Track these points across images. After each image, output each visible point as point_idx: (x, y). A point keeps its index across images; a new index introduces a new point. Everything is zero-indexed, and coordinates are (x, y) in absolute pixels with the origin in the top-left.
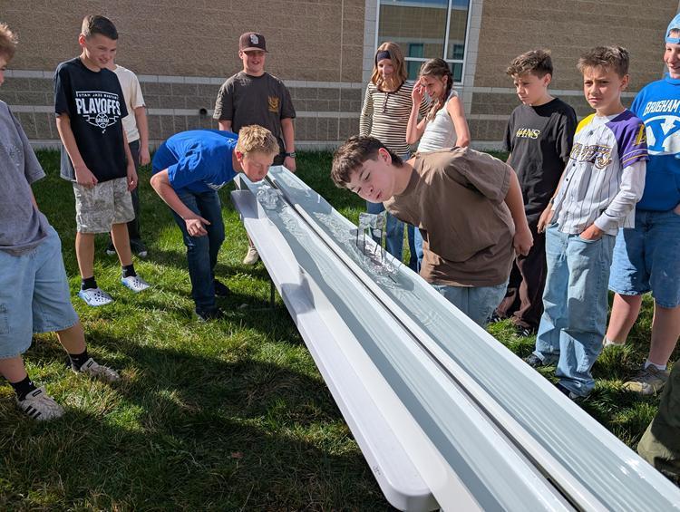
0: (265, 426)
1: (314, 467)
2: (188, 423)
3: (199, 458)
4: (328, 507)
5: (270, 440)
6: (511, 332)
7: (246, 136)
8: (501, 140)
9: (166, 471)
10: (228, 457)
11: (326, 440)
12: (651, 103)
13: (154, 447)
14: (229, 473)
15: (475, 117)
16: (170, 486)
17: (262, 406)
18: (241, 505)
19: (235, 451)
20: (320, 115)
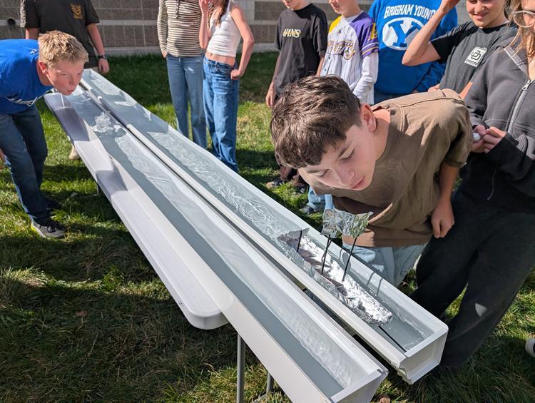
0: (103, 288)
1: (146, 312)
2: (34, 295)
3: (48, 322)
4: (160, 338)
5: (109, 297)
6: (291, 192)
7: (46, 43)
8: (273, 42)
9: (19, 336)
10: (74, 317)
11: (155, 291)
12: (389, 7)
13: (6, 319)
14: (76, 328)
15: (258, 22)
16: (25, 347)
17: (99, 273)
18: (89, 350)
19: (80, 311)
20: (126, 23)
